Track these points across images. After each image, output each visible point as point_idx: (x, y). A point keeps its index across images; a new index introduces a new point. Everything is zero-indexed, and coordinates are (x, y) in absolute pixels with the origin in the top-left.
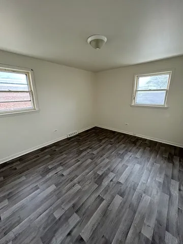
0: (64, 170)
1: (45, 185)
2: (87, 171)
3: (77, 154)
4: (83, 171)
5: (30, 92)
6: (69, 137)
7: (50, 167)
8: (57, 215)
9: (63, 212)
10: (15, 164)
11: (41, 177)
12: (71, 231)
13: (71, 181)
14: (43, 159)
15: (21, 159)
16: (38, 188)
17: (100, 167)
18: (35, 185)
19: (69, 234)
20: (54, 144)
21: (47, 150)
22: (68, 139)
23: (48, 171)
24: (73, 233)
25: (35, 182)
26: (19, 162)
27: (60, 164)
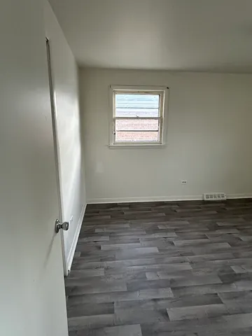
0: (176, 238)
1: (146, 243)
2: (213, 256)
3: (207, 227)
4: (207, 253)
5: (160, 119)
6: (205, 199)
7: (160, 228)
8: (149, 276)
9: (156, 278)
10: (123, 208)
11: (145, 233)
12: (158, 300)
13: (181, 255)
14: (155, 215)
15: (131, 206)
16: (139, 242)
17: (243, 264)
18: (137, 237)
19: (155, 300)
20: (178, 203)
21: (163, 207)
22: (204, 202)
23: (156, 230)
24: (159, 303)
25: (138, 235)
26: (128, 208)
27: (175, 230)
